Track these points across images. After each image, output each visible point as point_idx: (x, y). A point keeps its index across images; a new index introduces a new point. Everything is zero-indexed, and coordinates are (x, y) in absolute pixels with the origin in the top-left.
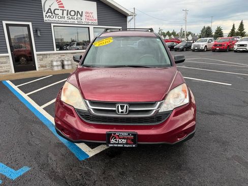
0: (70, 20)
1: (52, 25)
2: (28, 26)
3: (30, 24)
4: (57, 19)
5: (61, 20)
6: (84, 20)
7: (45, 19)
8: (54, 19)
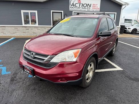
0: (83, 9)
1: (73, 12)
2: (61, 13)
3: (62, 11)
4: (76, 9)
5: (78, 9)
6: (91, 9)
7: (70, 9)
8: (75, 9)
